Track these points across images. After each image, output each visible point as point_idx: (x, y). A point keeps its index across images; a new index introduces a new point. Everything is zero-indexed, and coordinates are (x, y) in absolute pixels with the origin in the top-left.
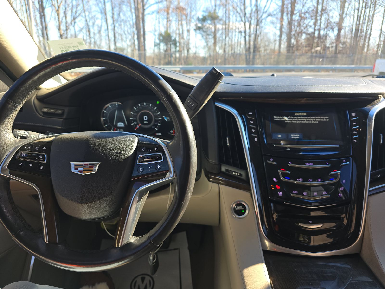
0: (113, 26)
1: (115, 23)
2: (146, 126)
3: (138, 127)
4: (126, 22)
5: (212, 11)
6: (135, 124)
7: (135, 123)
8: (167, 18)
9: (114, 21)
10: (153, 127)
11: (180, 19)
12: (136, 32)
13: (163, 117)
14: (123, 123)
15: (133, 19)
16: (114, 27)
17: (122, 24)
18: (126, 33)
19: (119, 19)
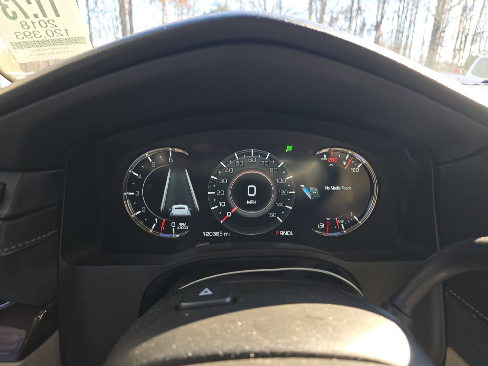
0: (87, 17)
1: (91, 14)
2: (252, 213)
3: (229, 214)
4: (105, 13)
5: (223, 5)
6: (220, 208)
7: (222, 204)
8: (163, 10)
9: (89, 11)
10: (271, 215)
11: (180, 13)
12: (120, 27)
13: (302, 188)
14: (186, 207)
15: (115, 10)
16: (89, 19)
17: (100, 15)
18: (106, 28)
19: (96, 9)
